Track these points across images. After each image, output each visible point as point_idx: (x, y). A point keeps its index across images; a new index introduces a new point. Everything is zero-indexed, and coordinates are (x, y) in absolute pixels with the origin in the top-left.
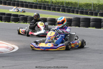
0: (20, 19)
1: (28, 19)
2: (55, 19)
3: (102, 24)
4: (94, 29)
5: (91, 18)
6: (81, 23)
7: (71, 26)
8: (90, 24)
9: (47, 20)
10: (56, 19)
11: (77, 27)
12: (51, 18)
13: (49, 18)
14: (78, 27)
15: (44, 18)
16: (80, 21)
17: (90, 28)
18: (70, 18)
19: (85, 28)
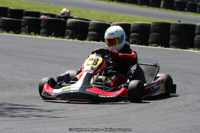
0: (22, 24)
1: (42, 25)
6: (171, 36)
7: (147, 45)
8: (195, 39)
9: (89, 28)
11: (159, 47)
13: (94, 23)
14: (163, 48)
16: (170, 32)
19: (179, 50)
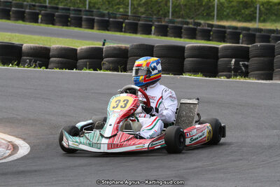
2: (76, 50)
3: (219, 63)
4: (199, 77)
5: (187, 46)
10: (79, 48)
12: (63, 46)
15: (41, 47)
17: (186, 76)
18: (123, 45)
